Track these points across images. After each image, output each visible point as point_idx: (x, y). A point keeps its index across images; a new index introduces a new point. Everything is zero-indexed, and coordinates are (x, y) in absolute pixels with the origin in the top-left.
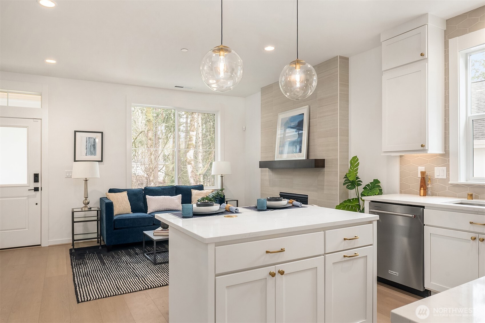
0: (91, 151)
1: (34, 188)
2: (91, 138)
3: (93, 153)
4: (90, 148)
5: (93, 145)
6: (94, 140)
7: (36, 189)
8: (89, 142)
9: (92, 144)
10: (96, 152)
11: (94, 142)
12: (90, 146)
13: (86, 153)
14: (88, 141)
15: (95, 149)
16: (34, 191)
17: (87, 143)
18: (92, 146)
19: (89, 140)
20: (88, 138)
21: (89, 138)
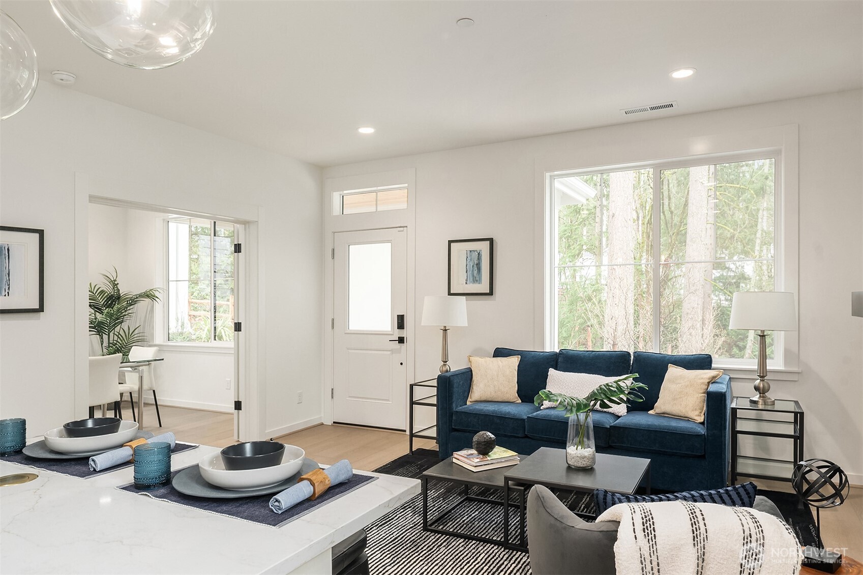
0: (473, 276)
1: (399, 337)
2: (474, 251)
3: (476, 280)
4: (473, 270)
5: (477, 264)
6: (479, 254)
7: (401, 340)
8: (471, 259)
9: (476, 262)
10: (481, 276)
11: (478, 259)
12: (473, 266)
13: (467, 280)
14: (469, 258)
15: (479, 271)
16: (399, 343)
17: (468, 261)
18: (475, 266)
19: (471, 256)
20: (468, 252)
21: (471, 251)
